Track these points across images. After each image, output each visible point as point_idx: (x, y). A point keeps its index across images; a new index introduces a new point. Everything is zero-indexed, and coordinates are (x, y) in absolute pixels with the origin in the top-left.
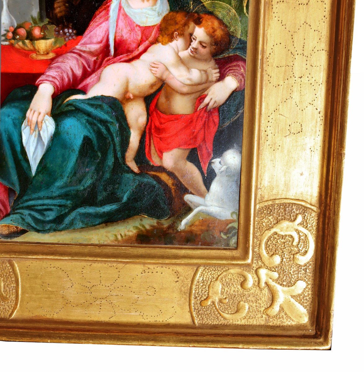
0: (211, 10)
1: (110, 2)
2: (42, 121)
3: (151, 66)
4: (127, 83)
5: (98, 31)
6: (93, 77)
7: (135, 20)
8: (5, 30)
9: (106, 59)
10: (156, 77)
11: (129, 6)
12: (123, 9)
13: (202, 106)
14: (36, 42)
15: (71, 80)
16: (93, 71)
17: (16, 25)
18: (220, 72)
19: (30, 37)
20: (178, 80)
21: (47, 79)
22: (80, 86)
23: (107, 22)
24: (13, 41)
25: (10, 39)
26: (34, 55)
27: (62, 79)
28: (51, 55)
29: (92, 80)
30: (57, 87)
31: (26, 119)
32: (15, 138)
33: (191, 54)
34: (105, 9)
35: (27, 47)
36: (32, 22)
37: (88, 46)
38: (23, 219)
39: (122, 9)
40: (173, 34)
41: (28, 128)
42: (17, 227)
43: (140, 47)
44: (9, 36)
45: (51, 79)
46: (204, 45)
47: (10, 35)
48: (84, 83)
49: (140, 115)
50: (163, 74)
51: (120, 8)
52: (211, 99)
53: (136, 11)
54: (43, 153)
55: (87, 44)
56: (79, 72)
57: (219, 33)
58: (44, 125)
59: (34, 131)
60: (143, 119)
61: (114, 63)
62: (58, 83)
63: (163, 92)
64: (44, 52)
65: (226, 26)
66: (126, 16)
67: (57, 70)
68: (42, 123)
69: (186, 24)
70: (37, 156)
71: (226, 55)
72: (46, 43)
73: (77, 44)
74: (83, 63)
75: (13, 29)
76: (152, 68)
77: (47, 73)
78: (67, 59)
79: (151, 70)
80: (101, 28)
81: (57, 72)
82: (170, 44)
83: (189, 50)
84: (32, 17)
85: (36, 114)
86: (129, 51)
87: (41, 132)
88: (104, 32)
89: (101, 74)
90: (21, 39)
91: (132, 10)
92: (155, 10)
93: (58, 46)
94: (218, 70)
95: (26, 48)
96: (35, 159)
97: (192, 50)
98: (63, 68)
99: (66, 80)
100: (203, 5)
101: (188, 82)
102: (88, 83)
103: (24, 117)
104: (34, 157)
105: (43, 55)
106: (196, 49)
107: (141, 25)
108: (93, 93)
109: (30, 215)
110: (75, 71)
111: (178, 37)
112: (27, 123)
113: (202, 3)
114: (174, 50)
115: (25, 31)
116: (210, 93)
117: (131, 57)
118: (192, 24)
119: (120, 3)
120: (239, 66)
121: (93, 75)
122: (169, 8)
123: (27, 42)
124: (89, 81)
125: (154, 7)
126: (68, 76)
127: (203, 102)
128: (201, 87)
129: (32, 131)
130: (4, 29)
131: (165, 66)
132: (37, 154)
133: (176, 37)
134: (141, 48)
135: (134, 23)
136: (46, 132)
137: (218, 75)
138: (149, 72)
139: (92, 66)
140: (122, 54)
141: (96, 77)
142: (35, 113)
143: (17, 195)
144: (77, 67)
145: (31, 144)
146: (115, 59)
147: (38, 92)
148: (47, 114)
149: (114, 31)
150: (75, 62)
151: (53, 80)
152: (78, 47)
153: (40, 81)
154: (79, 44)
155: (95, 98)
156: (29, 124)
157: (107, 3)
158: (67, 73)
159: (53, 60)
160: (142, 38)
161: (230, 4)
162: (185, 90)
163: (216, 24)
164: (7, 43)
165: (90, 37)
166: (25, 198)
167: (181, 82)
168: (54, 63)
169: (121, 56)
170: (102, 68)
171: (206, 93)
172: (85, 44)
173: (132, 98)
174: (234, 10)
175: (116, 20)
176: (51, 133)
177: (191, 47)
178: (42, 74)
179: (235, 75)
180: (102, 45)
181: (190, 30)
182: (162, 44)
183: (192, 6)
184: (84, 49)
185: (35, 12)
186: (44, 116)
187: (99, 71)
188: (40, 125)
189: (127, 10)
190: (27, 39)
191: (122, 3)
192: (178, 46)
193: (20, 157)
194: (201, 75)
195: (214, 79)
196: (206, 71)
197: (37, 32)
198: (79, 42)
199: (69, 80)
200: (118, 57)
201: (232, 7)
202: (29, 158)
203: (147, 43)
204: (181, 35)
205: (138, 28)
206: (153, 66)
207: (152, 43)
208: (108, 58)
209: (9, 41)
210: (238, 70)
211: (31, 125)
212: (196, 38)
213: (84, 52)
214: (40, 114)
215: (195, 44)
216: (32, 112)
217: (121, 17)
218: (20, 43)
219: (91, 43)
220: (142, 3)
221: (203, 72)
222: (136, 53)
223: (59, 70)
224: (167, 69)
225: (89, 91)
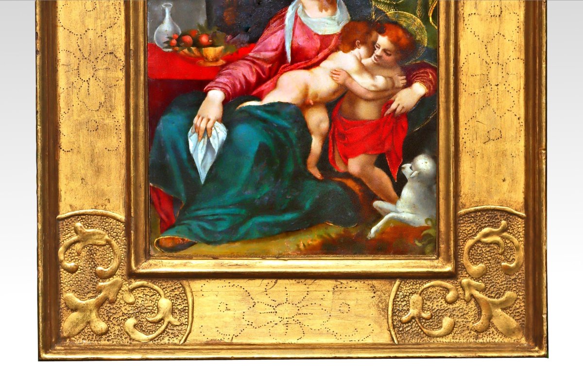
0: (394, 19)
1: (285, 11)
2: (212, 127)
3: (332, 72)
4: (306, 89)
5: (273, 40)
6: (269, 83)
7: (312, 29)
8: (168, 38)
9: (283, 66)
10: (339, 84)
11: (306, 15)
12: (300, 18)
13: (388, 112)
14: (203, 49)
15: (244, 87)
16: (269, 78)
17: (180, 32)
18: (406, 79)
19: (197, 44)
20: (362, 87)
21: (217, 85)
22: (255, 93)
23: (282, 30)
24: (177, 48)
25: (173, 46)
26: (201, 62)
27: (234, 85)
28: (221, 62)
29: (268, 86)
30: (229, 94)
31: (194, 125)
32: (181, 145)
33: (375, 62)
34: (279, 18)
35: (194, 54)
36: (198, 30)
37: (263, 53)
38: (190, 230)
39: (298, 18)
40: (354, 42)
41: (195, 135)
42: (183, 240)
43: (319, 55)
44: (172, 43)
45: (221, 85)
46: (389, 53)
47: (174, 42)
48: (259, 89)
49: (321, 121)
50: (345, 80)
51: (296, 17)
52: (399, 105)
53: (314, 20)
54: (213, 161)
55: (261, 52)
56: (252, 79)
57: (404, 41)
58: (214, 132)
59: (202, 138)
60: (325, 125)
61: (291, 70)
62: (228, 89)
63: (346, 99)
64: (212, 59)
65: (411, 35)
66: (303, 25)
67: (228, 77)
68: (212, 129)
69: (369, 33)
70: (206, 164)
71: (412, 62)
72: (215, 50)
73: (250, 52)
74: (256, 70)
75: (177, 37)
76: (333, 75)
77: (217, 80)
78: (239, 65)
79: (332, 77)
80: (276, 37)
81: (228, 78)
82: (352, 51)
83: (373, 57)
84: (199, 25)
85: (205, 121)
86: (307, 58)
87: (211, 139)
88: (279, 40)
89: (277, 80)
90: (187, 46)
91: (310, 19)
92: (334, 20)
93: (228, 53)
94: (405, 77)
95: (192, 55)
96: (204, 167)
97: (376, 57)
98: (235, 74)
99: (239, 86)
100: (386, 16)
101: (373, 89)
102: (263, 89)
103: (191, 124)
104: (203, 164)
105: (211, 62)
106: (380, 57)
107: (320, 33)
108: (269, 99)
109: (199, 226)
110: (248, 78)
111: (360, 45)
112: (194, 130)
113: (385, 13)
114: (356, 57)
115: (190, 38)
116: (397, 99)
117: (310, 64)
118: (375, 34)
119: (296, 13)
120: (427, 73)
121: (269, 82)
122: (350, 18)
123: (193, 48)
124: (264, 87)
125: (333, 17)
126: (240, 83)
127: (390, 107)
128: (387, 94)
129: (200, 138)
130: (167, 36)
131: (347, 73)
132: (207, 161)
133: (359, 46)
134: (321, 56)
135: (313, 31)
136: (216, 138)
137: (405, 81)
138: (330, 79)
139: (267, 72)
140: (300, 62)
141: (272, 84)
142: (204, 119)
143: (184, 204)
144: (250, 74)
145: (199, 151)
146: (292, 66)
147: (206, 99)
148: (217, 120)
149: (291, 40)
150: (248, 69)
151: (224, 86)
152: (251, 54)
153: (209, 87)
154: (252, 51)
155: (272, 105)
156: (197, 130)
157: (282, 13)
158: (239, 80)
159: (223, 66)
160: (321, 46)
161: (415, 14)
162: (370, 96)
163: (401, 33)
164: (170, 50)
165: (264, 45)
166: (193, 208)
167: (365, 89)
168: (225, 70)
169: (299, 63)
170: (278, 75)
171: (392, 99)
172: (259, 51)
173: (312, 104)
174: (419, 20)
175: (292, 29)
176: (223, 140)
177: (374, 55)
178: (212, 80)
179: (423, 82)
180: (277, 52)
181: (373, 38)
182: (344, 52)
183: (374, 16)
184: (258, 56)
185: (202, 20)
186: (214, 123)
187: (275, 78)
188: (209, 132)
189: (303, 19)
190: (193, 46)
191: (298, 12)
192: (361, 54)
193: (187, 164)
194: (387, 82)
195: (401, 85)
196: (391, 78)
197: (204, 39)
198: (252, 49)
199: (242, 86)
200: (296, 64)
201: (417, 17)
202: (197, 165)
203: (326, 51)
204: (363, 43)
205: (316, 36)
206: (334, 73)
207: (332, 51)
208: (285, 65)
209: (173, 49)
210: (426, 76)
211: (199, 132)
212: (380, 46)
213: (258, 59)
214: (209, 120)
215: (378, 52)
216: (200, 118)
217: (297, 25)
218: (186, 50)
219: (266, 51)
220: (320, 12)
221: (388, 79)
222: (315, 60)
223: (230, 77)
224: (349, 76)
225: (264, 97)
